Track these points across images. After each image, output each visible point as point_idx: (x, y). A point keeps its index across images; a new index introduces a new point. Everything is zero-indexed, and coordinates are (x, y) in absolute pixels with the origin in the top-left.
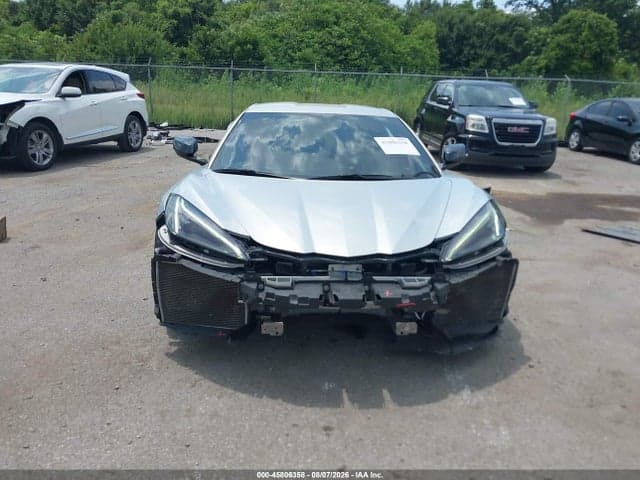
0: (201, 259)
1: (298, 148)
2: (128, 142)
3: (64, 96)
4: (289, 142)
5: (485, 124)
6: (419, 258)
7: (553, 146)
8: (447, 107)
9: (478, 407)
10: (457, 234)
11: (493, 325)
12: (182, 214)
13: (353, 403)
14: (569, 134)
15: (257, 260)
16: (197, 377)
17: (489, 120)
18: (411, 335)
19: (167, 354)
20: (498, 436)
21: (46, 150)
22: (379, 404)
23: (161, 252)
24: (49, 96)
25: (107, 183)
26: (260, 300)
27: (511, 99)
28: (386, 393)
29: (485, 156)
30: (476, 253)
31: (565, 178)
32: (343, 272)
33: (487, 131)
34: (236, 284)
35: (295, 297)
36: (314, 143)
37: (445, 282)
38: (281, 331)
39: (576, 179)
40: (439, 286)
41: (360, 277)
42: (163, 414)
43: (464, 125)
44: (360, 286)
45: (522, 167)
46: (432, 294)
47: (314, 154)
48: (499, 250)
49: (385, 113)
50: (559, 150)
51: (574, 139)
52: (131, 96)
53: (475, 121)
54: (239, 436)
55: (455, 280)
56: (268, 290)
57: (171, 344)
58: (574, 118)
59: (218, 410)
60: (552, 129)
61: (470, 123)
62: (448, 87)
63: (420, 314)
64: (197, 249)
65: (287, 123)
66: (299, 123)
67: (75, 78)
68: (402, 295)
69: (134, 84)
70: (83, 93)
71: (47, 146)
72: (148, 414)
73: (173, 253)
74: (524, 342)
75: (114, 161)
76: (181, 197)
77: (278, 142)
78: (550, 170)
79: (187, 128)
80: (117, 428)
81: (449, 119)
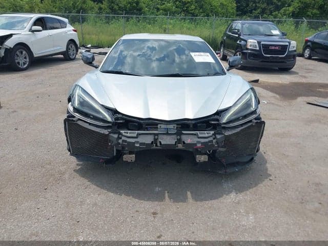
0: (89, 120)
1: (154, 59)
2: (69, 55)
3: (33, 31)
4: (150, 55)
5: (257, 45)
6: (209, 120)
7: (294, 57)
8: (237, 36)
9: (238, 203)
10: (230, 107)
11: (251, 157)
12: (79, 96)
13: (170, 199)
14: (304, 50)
15: (119, 121)
16: (89, 183)
17: (259, 43)
18: (205, 162)
19: (74, 170)
20: (247, 219)
21: (25, 60)
22: (184, 200)
23: (68, 117)
24: (25, 31)
25: (56, 77)
26: (119, 144)
27: (272, 31)
28: (189, 193)
29: (257, 62)
30: (241, 118)
31: (300, 74)
32: (165, 128)
33: (258, 49)
34: (106, 135)
35: (137, 142)
36: (163, 55)
37: (222, 134)
38: (134, 160)
39: (306, 75)
40: (218, 137)
41: (175, 131)
42: (68, 204)
43: (246, 45)
44: (174, 136)
45: (277, 68)
46: (214, 141)
47: (162, 62)
48: (254, 116)
49: (198, 39)
50: (298, 58)
51: (307, 53)
52: (69, 31)
53: (252, 43)
54: (106, 217)
55: (227, 133)
56: (123, 138)
57: (77, 165)
58: (307, 41)
59: (97, 202)
60: (294, 47)
61: (249, 44)
62: (238, 25)
63: (209, 151)
64: (86, 115)
65: (149, 44)
66: (156, 45)
67: (39, 22)
68: (197, 142)
69: (71, 25)
70: (43, 29)
71: (25, 58)
72: (60, 203)
73: (74, 117)
74: (268, 165)
75: (61, 65)
76: (80, 87)
77: (144, 55)
78: (292, 70)
79: (101, 48)
80: (42, 211)
81: (238, 42)
